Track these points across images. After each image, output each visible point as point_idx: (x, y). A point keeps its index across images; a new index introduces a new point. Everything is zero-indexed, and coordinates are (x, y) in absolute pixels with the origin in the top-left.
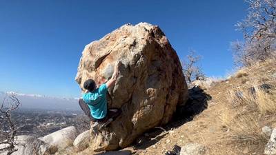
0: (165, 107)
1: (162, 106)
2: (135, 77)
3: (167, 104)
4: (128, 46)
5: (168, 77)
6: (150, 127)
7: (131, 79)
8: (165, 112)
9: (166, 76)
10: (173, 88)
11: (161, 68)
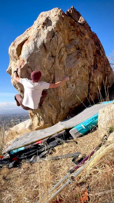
0: (89, 85)
1: (86, 84)
2: (53, 56)
3: (90, 82)
4: (41, 26)
5: (88, 56)
6: (77, 105)
7: (49, 59)
8: (89, 90)
9: (86, 55)
10: (95, 67)
11: (80, 46)
